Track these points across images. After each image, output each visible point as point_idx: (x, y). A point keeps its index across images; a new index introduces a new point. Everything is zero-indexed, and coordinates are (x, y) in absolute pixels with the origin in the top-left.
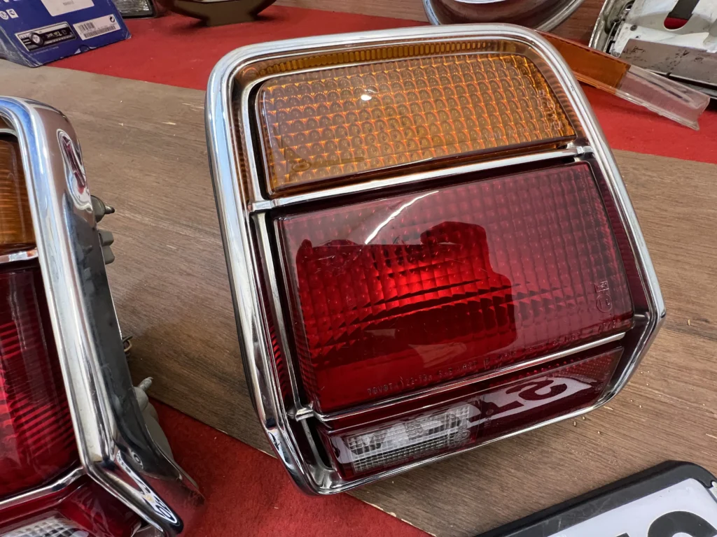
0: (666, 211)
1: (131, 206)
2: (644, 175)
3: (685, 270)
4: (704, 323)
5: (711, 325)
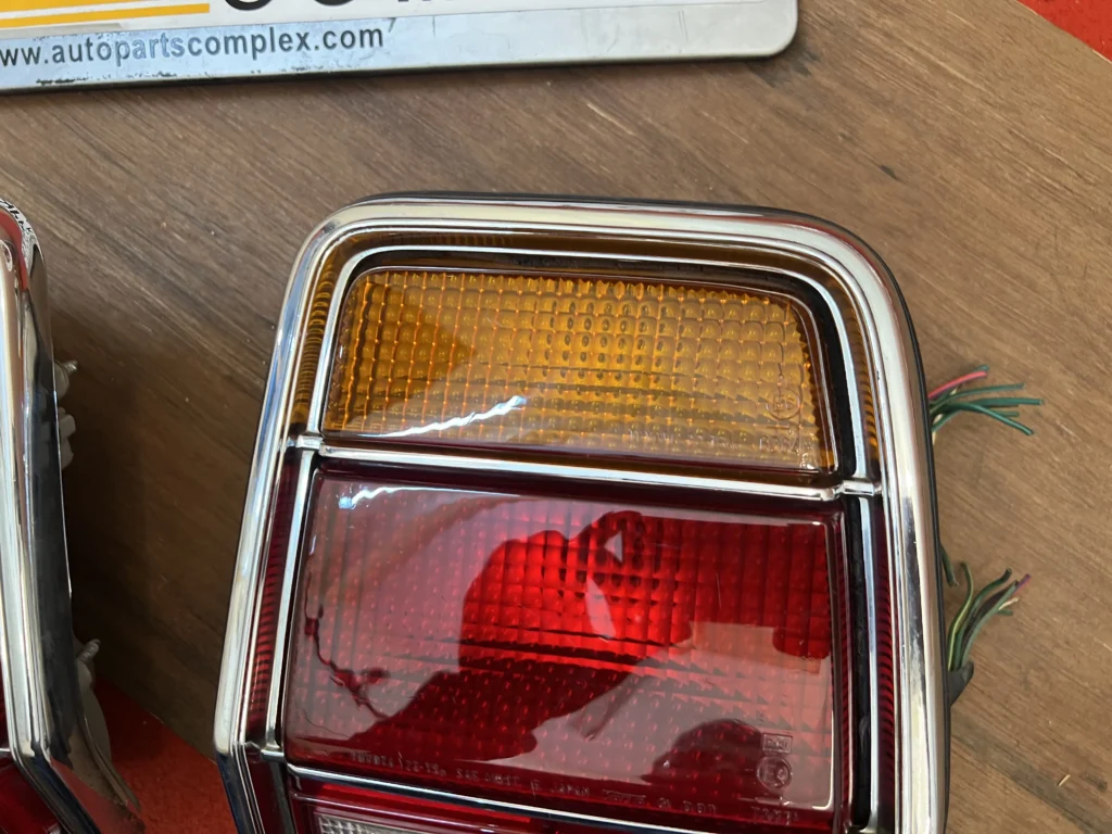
4: (1093, 788)
5: (1101, 797)
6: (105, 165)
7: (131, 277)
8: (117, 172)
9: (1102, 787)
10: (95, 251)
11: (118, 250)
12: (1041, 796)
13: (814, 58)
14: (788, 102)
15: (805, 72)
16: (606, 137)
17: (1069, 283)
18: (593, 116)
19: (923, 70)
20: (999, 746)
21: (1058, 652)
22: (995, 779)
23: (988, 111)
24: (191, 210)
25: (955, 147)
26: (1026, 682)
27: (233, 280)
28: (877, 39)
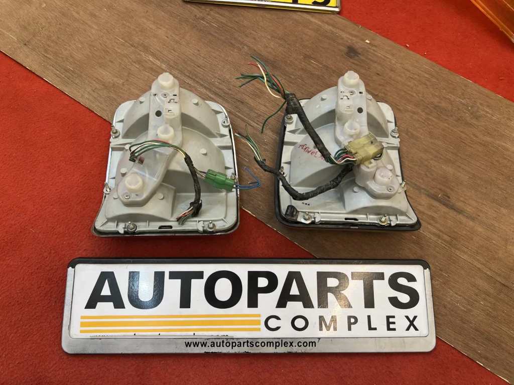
0: (477, 137)
1: (152, 52)
2: (484, 111)
3: (460, 172)
4: (447, 198)
5: (449, 199)
6: (199, 68)
7: (205, 90)
8: (202, 70)
9: (449, 197)
10: (196, 85)
11: (202, 85)
12: (434, 199)
13: (359, 54)
14: (355, 62)
15: (358, 56)
16: (315, 66)
17: (420, 95)
18: (312, 63)
19: (382, 57)
20: (423, 189)
21: (433, 168)
22: (423, 196)
23: (397, 64)
24: (220, 78)
25: (391, 70)
26: (426, 175)
27: (230, 92)
28: (372, 51)
